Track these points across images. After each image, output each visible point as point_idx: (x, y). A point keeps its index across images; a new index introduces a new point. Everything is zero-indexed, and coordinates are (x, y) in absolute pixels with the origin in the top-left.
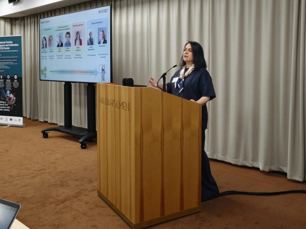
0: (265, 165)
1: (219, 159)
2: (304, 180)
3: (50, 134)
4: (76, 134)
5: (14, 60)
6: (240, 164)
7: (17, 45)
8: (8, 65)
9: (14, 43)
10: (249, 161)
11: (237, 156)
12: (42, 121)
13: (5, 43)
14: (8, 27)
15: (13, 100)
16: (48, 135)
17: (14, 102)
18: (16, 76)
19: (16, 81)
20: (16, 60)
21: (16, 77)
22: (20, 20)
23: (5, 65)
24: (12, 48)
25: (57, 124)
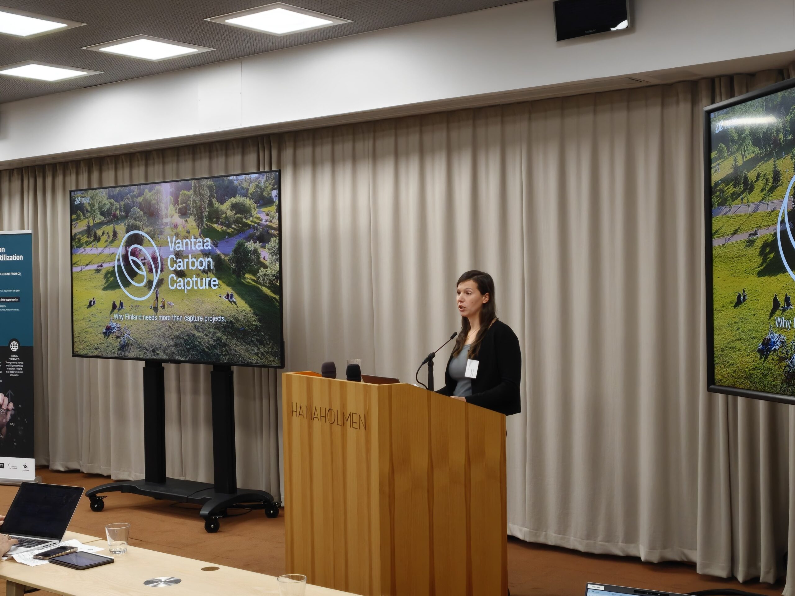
0: (652, 548)
2: (731, 576)
3: (110, 500)
4: (186, 496)
5: (8, 300)
6: (597, 550)
7: (20, 258)
10: (618, 542)
11: (590, 534)
12: (62, 469)
15: (8, 410)
16: (103, 504)
17: (9, 417)
18: (14, 343)
19: (15, 358)
20: (16, 300)
25: (109, 477)
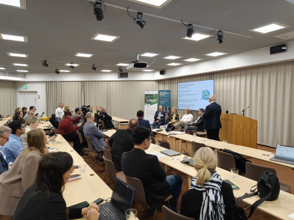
1: (264, 144)
5: (167, 100)
7: (169, 94)
8: (164, 102)
9: (167, 93)
13: (163, 92)
14: (157, 84)
19: (168, 109)
21: (168, 108)
22: (162, 81)
23: (163, 102)
24: (166, 95)
